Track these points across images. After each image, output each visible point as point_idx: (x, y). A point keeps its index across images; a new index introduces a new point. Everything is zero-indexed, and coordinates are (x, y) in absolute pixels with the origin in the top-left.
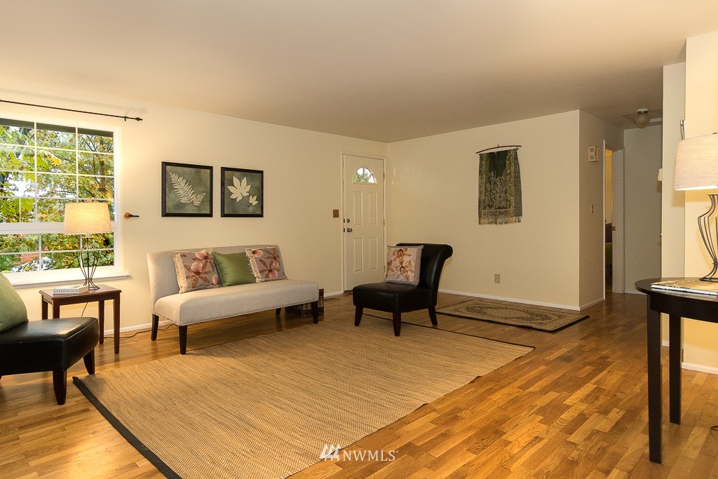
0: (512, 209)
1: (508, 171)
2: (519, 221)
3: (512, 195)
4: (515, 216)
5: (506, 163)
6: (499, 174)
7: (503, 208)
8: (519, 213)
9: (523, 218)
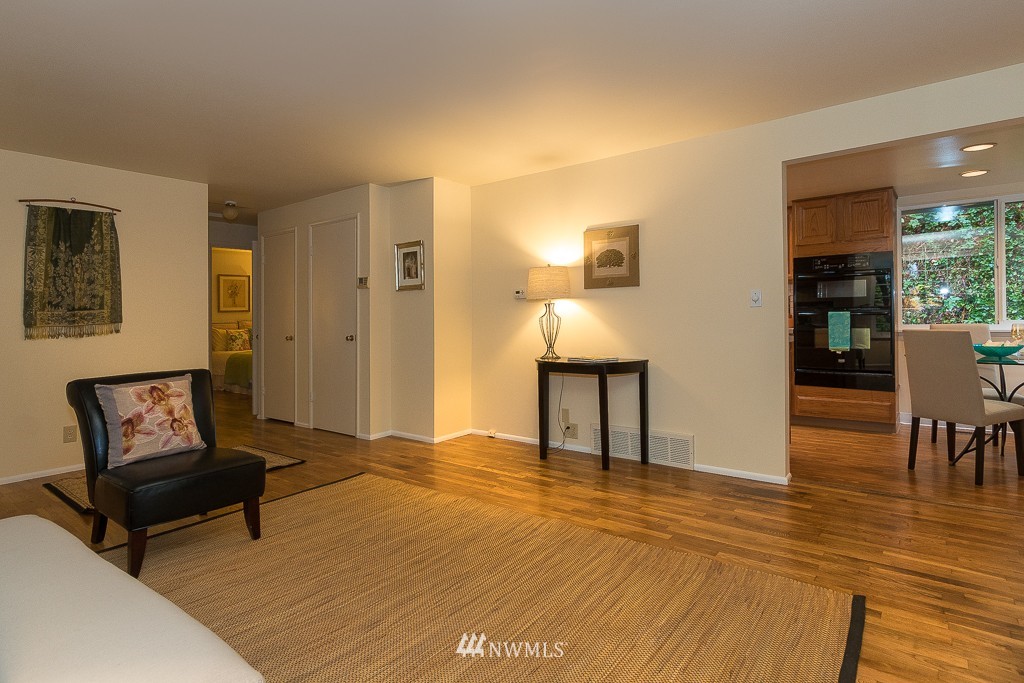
0: (106, 311)
1: (97, 248)
2: (118, 331)
3: (107, 288)
4: (112, 322)
5: (91, 233)
6: (76, 249)
7: (85, 309)
8: (116, 318)
9: (123, 326)
